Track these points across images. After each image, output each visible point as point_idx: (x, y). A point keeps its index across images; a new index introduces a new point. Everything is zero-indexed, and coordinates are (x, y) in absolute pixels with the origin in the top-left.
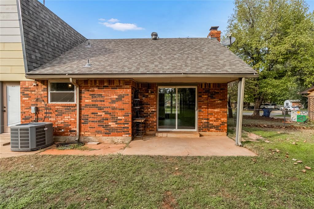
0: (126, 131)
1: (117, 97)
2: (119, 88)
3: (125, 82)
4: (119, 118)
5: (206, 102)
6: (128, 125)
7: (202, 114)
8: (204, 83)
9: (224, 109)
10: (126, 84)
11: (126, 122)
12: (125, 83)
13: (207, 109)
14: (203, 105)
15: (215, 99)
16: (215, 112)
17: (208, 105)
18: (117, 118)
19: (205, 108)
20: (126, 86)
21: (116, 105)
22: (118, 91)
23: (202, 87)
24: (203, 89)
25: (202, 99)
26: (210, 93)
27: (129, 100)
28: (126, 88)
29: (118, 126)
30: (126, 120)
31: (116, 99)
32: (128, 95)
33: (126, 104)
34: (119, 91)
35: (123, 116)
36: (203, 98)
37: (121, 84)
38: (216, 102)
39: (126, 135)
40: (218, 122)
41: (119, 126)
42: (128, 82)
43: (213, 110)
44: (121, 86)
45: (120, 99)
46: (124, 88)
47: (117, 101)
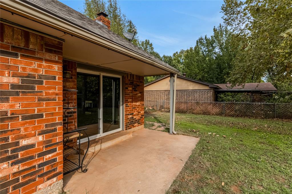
0: (50, 172)
1: (15, 80)
2: (23, 56)
3: (46, 44)
4: (24, 142)
5: (131, 94)
6: (55, 153)
7: (128, 109)
8: (130, 74)
9: (142, 102)
10: (50, 51)
11: (49, 149)
12: (44, 47)
13: (132, 103)
14: (129, 99)
15: (137, 92)
16: (136, 106)
17: (132, 99)
18: (17, 143)
19: (131, 102)
20: (48, 56)
21: (12, 106)
22: (21, 62)
23: (128, 78)
24: (129, 80)
25: (128, 92)
26: (134, 85)
27: (57, 91)
28: (47, 61)
29: (21, 169)
30: (50, 141)
31: (13, 86)
32: (54, 78)
33: (49, 100)
34: (26, 64)
35: (39, 134)
36: (129, 90)
37: (31, 46)
38: (138, 95)
39: (49, 182)
40: (139, 116)
41: (26, 167)
42: (54, 46)
43: (136, 103)
44: (33, 52)
45: (27, 88)
46: (40, 59)
47: (17, 94)
